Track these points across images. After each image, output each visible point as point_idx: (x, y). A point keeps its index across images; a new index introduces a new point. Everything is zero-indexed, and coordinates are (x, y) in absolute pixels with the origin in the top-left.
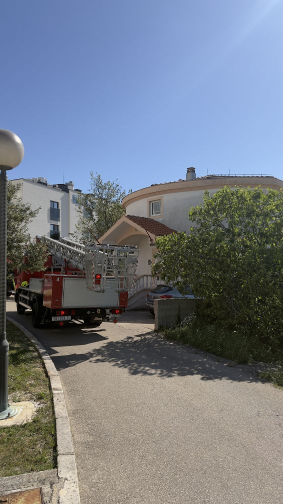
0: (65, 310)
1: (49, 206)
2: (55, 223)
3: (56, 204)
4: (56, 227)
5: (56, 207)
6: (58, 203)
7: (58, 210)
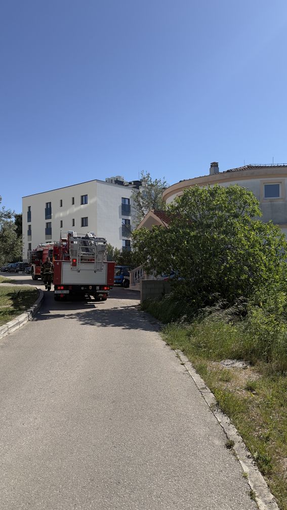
0: (63, 285)
1: (120, 202)
2: (126, 217)
3: (127, 201)
4: (127, 222)
5: (127, 203)
6: (129, 199)
7: (129, 206)
